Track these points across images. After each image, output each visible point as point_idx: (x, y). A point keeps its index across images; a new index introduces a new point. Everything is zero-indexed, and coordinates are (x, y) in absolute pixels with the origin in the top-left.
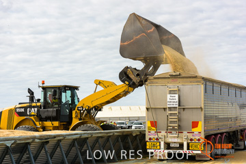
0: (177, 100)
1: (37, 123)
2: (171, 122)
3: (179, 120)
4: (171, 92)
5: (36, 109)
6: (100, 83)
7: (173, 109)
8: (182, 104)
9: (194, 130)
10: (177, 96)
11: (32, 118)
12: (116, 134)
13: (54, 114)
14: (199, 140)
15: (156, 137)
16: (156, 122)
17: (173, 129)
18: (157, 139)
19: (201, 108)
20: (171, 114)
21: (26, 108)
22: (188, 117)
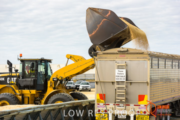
0: (125, 75)
1: (17, 91)
2: (119, 95)
3: (127, 93)
4: (119, 67)
5: (15, 79)
6: (71, 57)
7: (120, 83)
8: (129, 79)
9: (140, 103)
10: (124, 71)
11: (12, 86)
12: (67, 106)
13: (32, 84)
14: (145, 112)
15: (105, 109)
16: (104, 95)
17: (121, 101)
18: (106, 111)
19: (147, 83)
20: (119, 88)
21: (6, 77)
22: (135, 91)
